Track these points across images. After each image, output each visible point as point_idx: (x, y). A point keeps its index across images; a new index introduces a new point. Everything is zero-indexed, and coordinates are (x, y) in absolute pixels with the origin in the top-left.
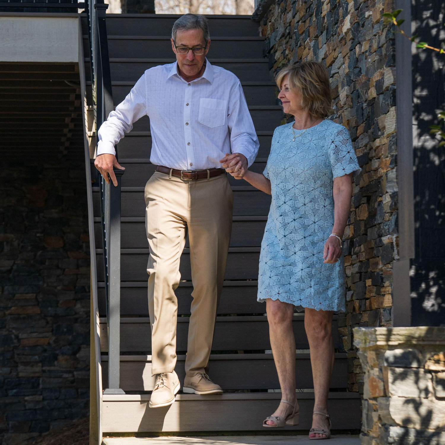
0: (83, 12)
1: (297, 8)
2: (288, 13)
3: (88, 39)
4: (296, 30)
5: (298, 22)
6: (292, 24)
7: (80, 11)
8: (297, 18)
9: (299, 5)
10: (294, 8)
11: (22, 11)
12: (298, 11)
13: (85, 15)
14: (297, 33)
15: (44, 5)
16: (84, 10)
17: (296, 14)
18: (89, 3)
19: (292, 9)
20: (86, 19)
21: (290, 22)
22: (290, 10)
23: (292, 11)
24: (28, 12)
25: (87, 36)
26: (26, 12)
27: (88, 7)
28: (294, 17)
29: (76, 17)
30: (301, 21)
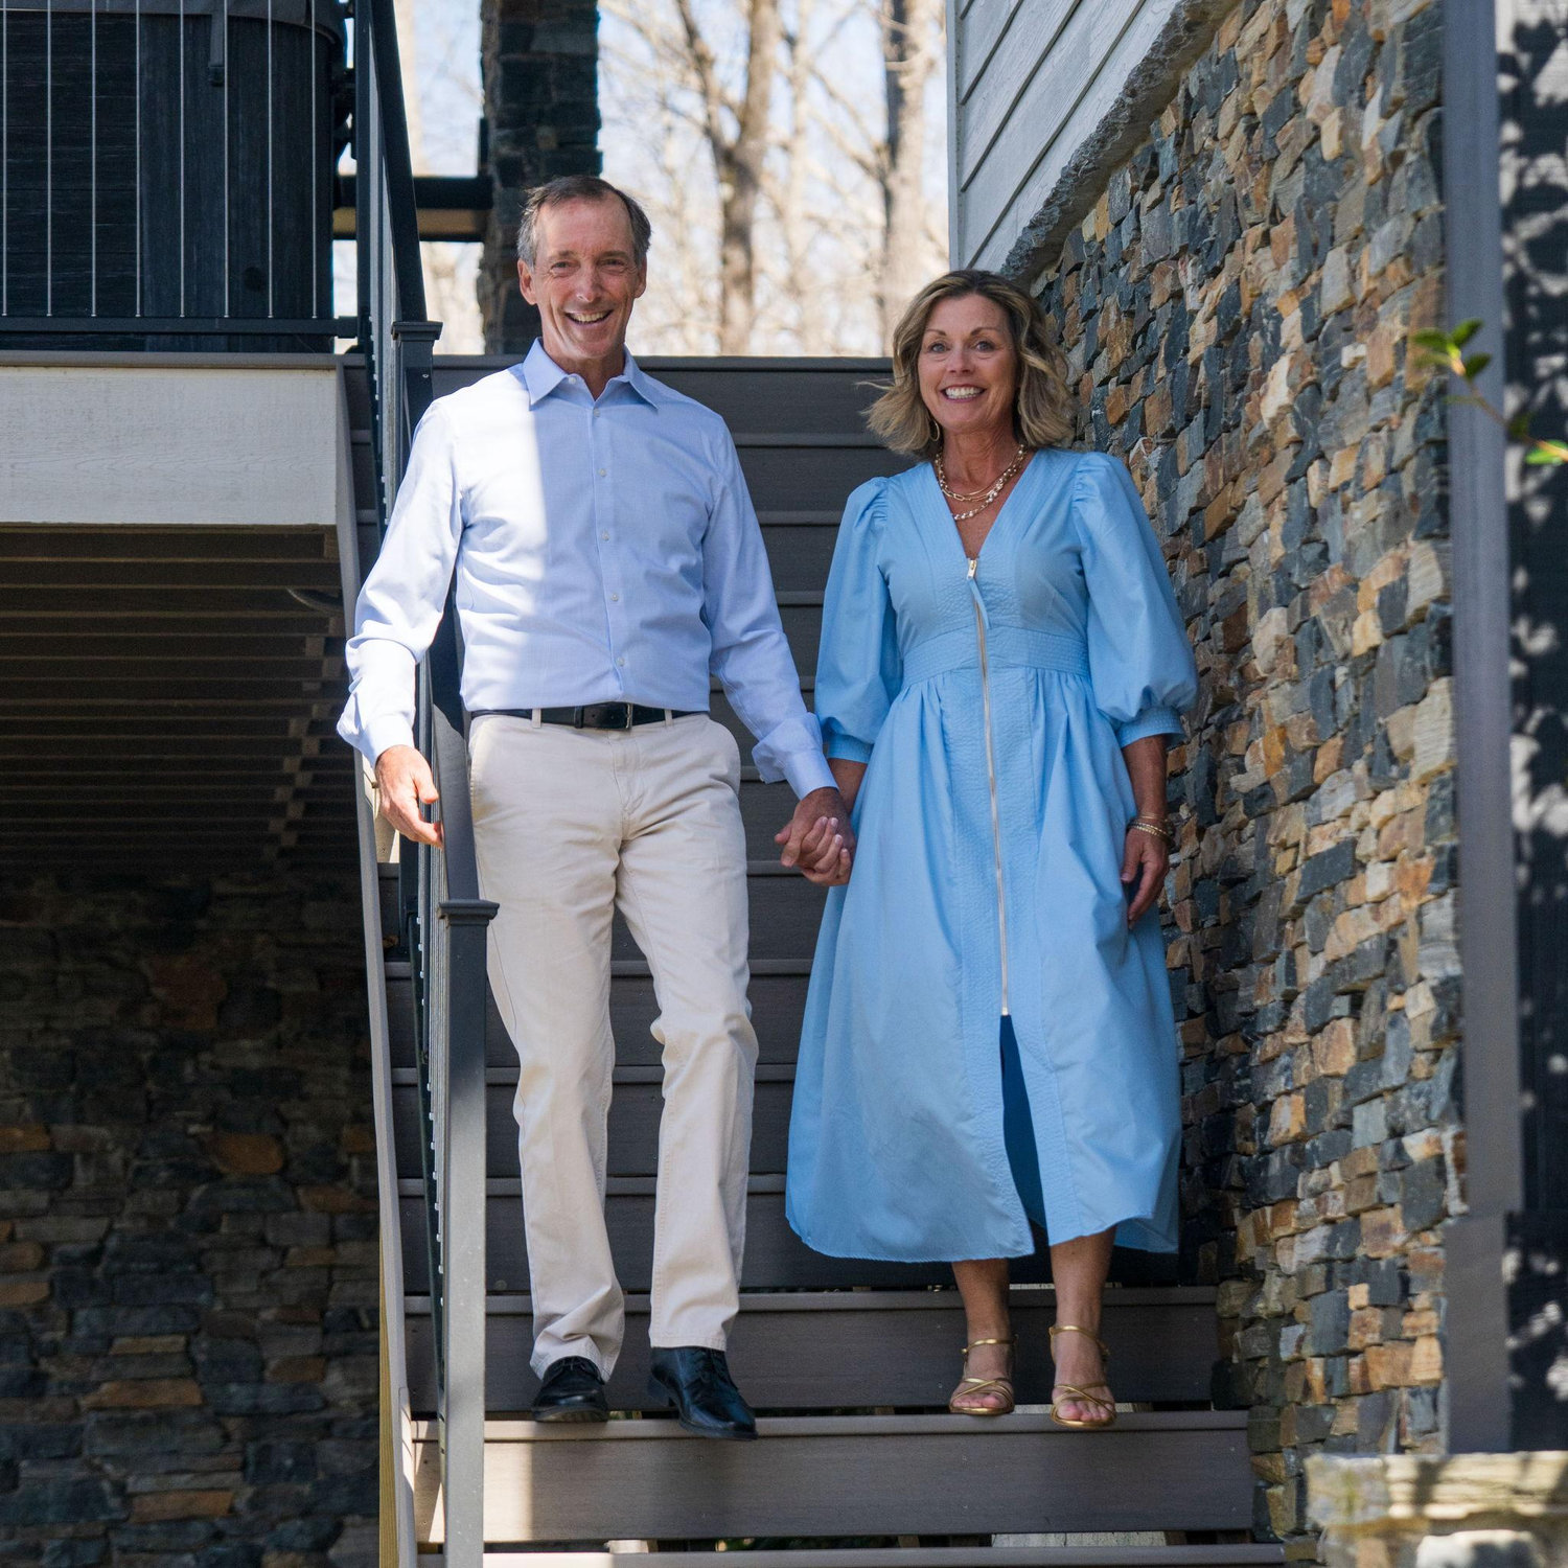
0: (352, 350)
1: (1100, 335)
2: (1069, 350)
3: (369, 444)
4: (1098, 412)
5: (1105, 382)
6: (1083, 389)
7: (342, 346)
8: (1102, 368)
9: (1106, 322)
10: (1090, 333)
11: (140, 347)
12: (1104, 345)
13: (360, 360)
14: (1102, 421)
15: (217, 325)
16: (354, 342)
17: (1097, 354)
18: (373, 318)
19: (1084, 335)
20: (363, 373)
21: (1077, 384)
22: (1077, 342)
23: (1082, 345)
24: (159, 350)
25: (365, 435)
26: (152, 349)
27: (369, 333)
28: (1089, 366)
29: (329, 368)
30: (1114, 379)
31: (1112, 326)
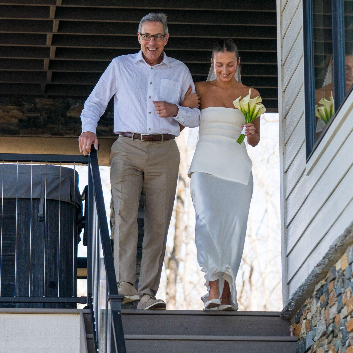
0: (85, 308)
1: (344, 301)
2: (331, 307)
3: (92, 339)
4: (343, 327)
5: (346, 317)
6: (336, 320)
7: (81, 306)
8: (345, 312)
9: (346, 297)
10: (340, 302)
11: (14, 307)
12: (345, 305)
13: (88, 311)
14: (345, 331)
15: (41, 300)
16: (86, 305)
17: (342, 308)
18: (94, 297)
19: (337, 302)
20: (90, 315)
21: (334, 319)
22: (334, 304)
23: (336, 305)
24: (20, 308)
25: (91, 336)
26: (18, 307)
27: (92, 302)
28: (339, 312)
29: (78, 314)
30: (349, 316)
31: (348, 298)
